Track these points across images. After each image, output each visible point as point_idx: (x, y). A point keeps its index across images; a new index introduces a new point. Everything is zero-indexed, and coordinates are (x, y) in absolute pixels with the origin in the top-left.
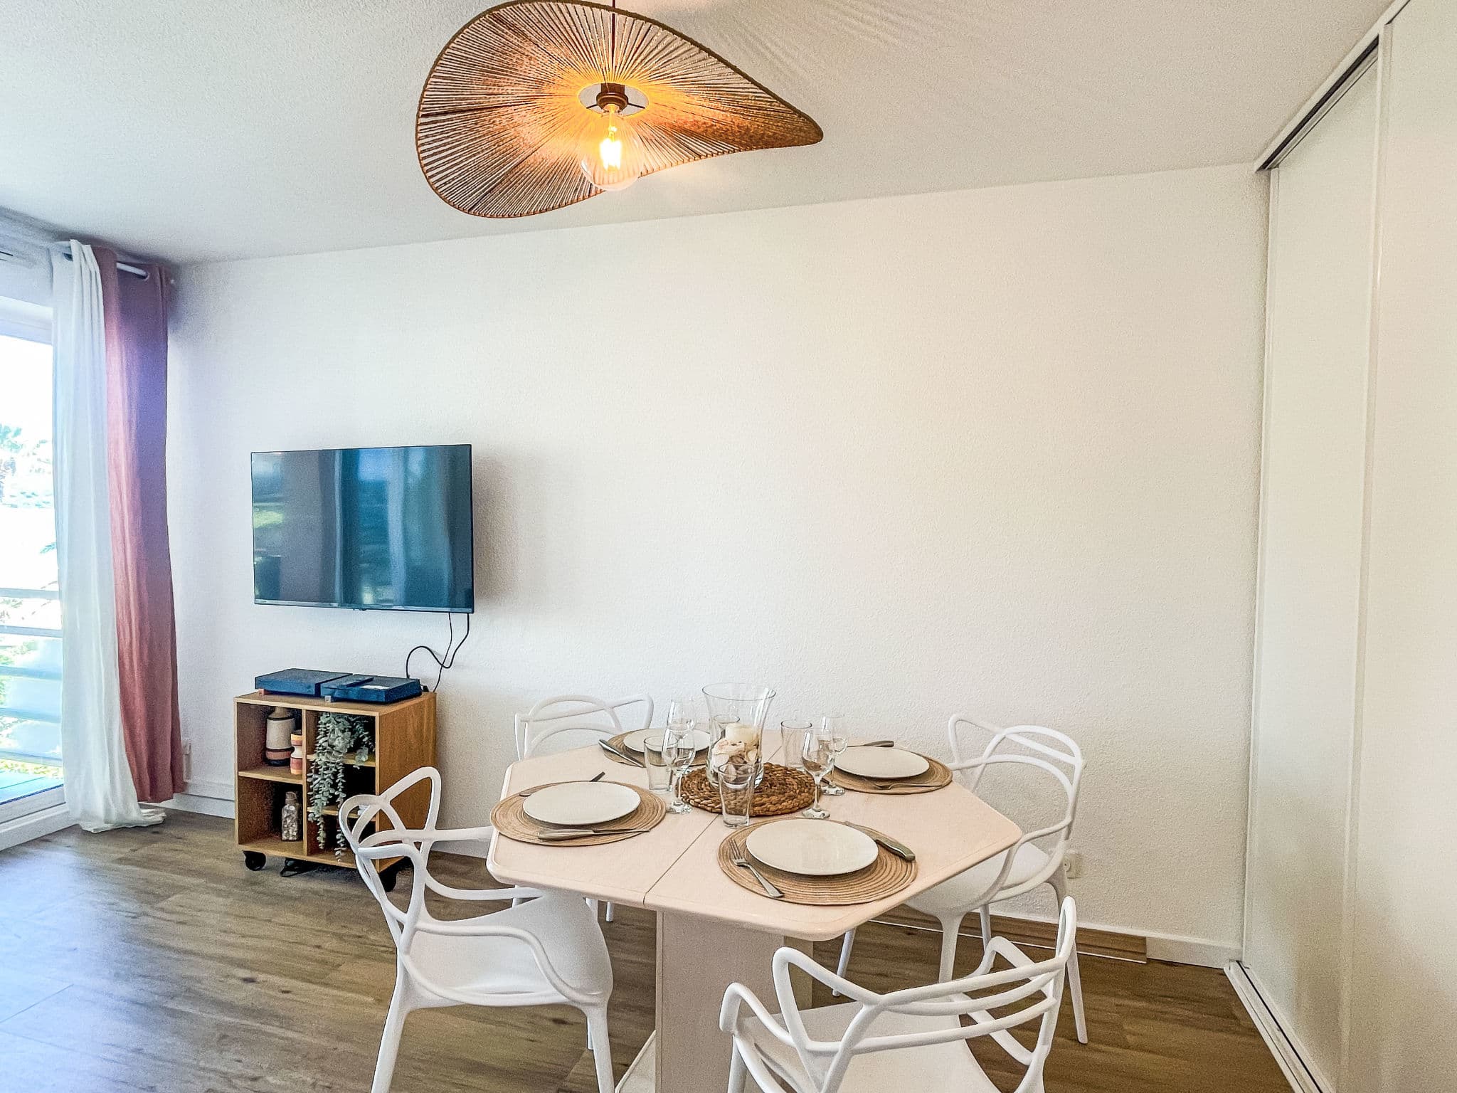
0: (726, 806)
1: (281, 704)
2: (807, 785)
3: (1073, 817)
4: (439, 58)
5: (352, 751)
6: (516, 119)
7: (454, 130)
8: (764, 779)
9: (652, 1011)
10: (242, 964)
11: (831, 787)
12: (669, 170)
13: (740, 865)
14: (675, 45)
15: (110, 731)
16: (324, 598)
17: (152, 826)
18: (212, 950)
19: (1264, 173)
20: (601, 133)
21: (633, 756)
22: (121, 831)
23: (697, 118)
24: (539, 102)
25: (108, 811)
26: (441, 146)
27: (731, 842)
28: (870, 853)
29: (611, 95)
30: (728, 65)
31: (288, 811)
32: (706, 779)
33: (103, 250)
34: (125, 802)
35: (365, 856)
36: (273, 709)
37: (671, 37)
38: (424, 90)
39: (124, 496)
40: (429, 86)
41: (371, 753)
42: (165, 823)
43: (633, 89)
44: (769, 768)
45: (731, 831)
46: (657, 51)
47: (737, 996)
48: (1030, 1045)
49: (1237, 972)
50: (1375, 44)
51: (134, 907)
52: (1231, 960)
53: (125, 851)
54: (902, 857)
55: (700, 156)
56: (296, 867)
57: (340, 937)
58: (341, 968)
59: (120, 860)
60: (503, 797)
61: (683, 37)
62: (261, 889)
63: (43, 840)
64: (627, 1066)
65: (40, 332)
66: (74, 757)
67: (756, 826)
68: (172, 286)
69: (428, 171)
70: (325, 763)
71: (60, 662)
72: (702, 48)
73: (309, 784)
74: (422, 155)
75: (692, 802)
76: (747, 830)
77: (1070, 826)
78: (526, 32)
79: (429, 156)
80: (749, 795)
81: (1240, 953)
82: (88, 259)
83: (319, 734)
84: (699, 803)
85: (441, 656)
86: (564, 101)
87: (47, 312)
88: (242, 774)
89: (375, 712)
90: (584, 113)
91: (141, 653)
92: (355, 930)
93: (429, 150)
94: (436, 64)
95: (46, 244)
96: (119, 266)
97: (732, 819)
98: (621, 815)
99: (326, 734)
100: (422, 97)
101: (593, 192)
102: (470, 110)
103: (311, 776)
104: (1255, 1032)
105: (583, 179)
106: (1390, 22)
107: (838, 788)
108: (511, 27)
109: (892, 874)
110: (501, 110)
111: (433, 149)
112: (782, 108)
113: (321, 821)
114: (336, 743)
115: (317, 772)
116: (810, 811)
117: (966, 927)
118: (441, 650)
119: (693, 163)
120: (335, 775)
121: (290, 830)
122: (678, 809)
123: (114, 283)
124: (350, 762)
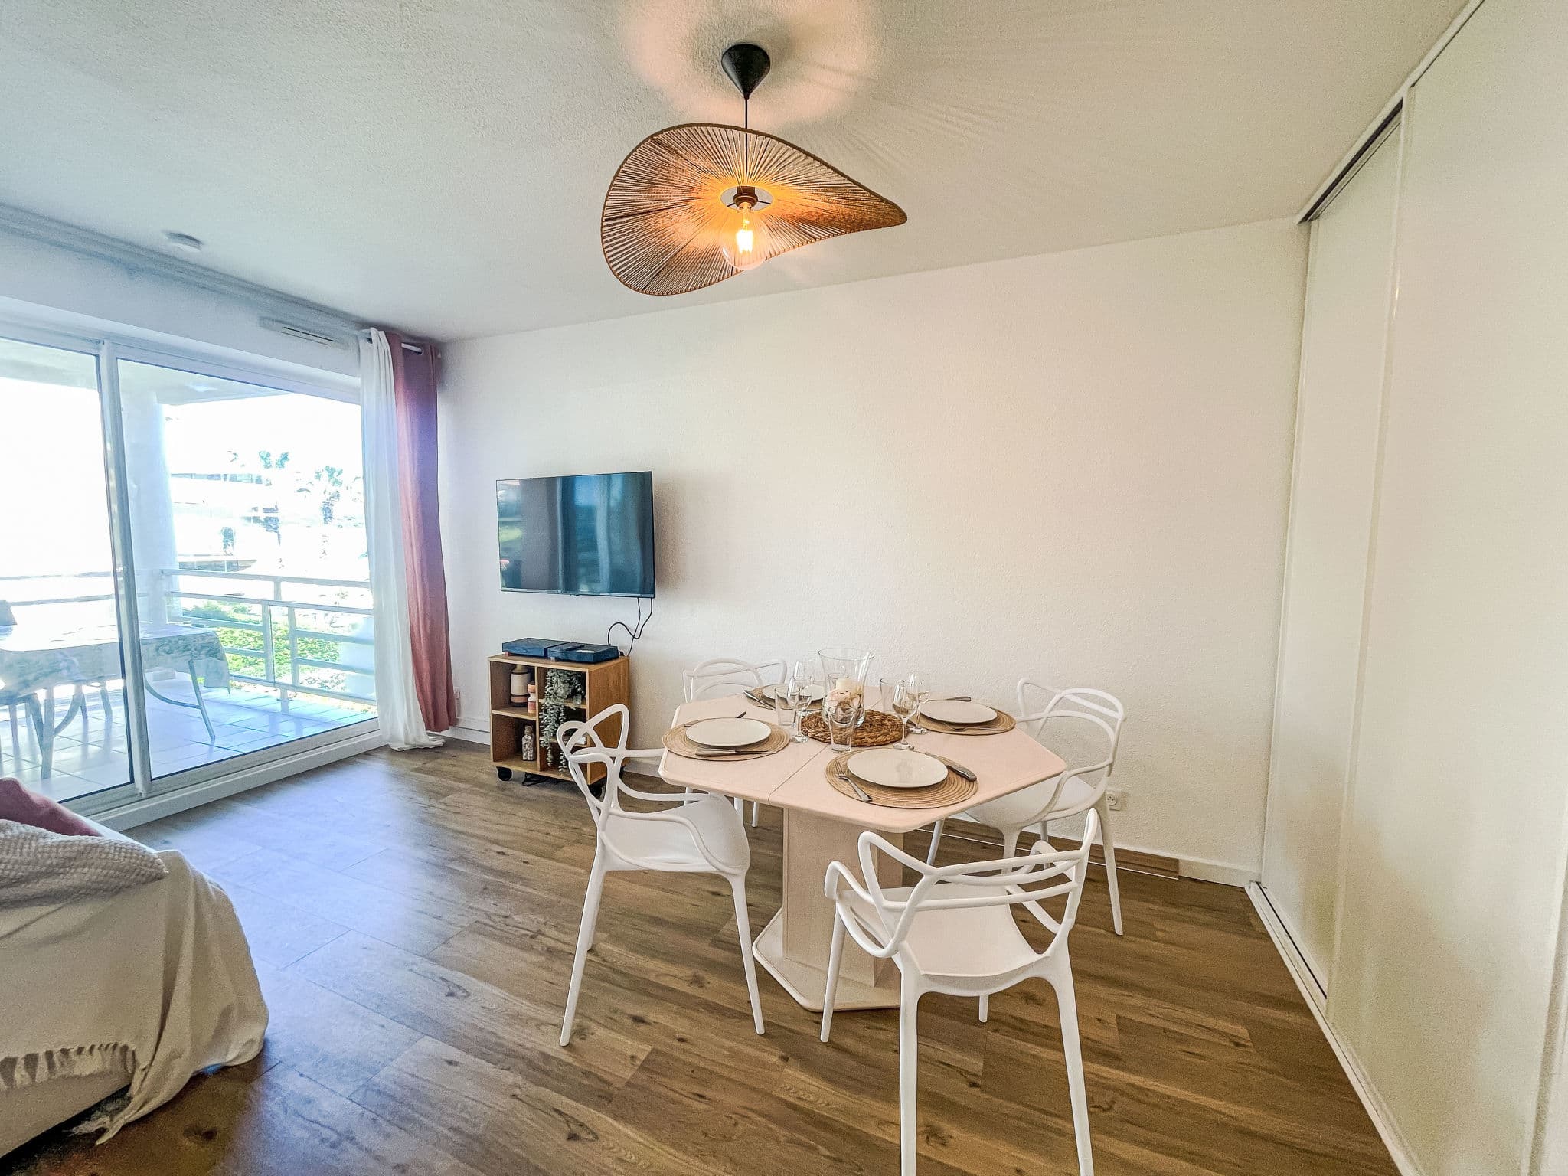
0: (834, 738)
1: (520, 662)
2: (897, 726)
3: (1114, 758)
4: (616, 176)
5: (570, 697)
6: (674, 218)
7: (629, 229)
8: (865, 721)
9: (780, 890)
10: (496, 842)
11: (916, 728)
12: (792, 252)
13: (841, 778)
14: (788, 154)
15: (406, 684)
16: (551, 587)
17: (436, 748)
18: (477, 832)
19: (1304, 226)
20: (738, 226)
21: (768, 702)
22: (415, 751)
23: (810, 209)
24: (690, 204)
25: (406, 735)
26: (619, 242)
27: (836, 763)
28: (942, 773)
29: (745, 195)
30: (829, 166)
31: (526, 740)
32: (821, 719)
33: (393, 334)
34: (418, 730)
35: (574, 762)
36: (515, 666)
37: (785, 147)
38: (606, 201)
39: (411, 509)
40: (609, 197)
41: (583, 699)
42: (445, 746)
43: (761, 189)
44: (871, 714)
45: (837, 755)
46: (775, 159)
47: (836, 870)
48: (1058, 917)
49: (1256, 891)
50: (1399, 108)
51: (423, 800)
52: (1251, 881)
53: (419, 764)
54: (967, 779)
55: (815, 239)
56: (531, 780)
57: (562, 828)
58: (564, 848)
59: (418, 770)
60: (673, 726)
61: (794, 147)
62: (509, 793)
63: (367, 754)
64: (764, 927)
65: (350, 395)
66: (383, 700)
67: (856, 752)
68: (439, 359)
69: (611, 261)
70: (552, 705)
71: (371, 633)
72: (808, 154)
73: (540, 720)
74: (606, 250)
75: (810, 735)
76: (848, 755)
77: (1111, 765)
78: (679, 151)
79: (611, 251)
80: (851, 731)
81: (1260, 875)
82: (382, 341)
83: (547, 684)
84: (814, 735)
85: (632, 630)
86: (710, 202)
87: (356, 381)
88: (494, 712)
89: (584, 669)
90: (725, 210)
91: (425, 626)
92: (574, 824)
93: (611, 246)
94: (614, 180)
95: (356, 333)
96: (404, 345)
97: (839, 747)
98: (757, 741)
99: (551, 683)
100: (605, 206)
101: (734, 272)
102: (639, 214)
103: (542, 715)
104: (1266, 936)
105: (725, 263)
106: (1413, 85)
107: (922, 729)
108: (667, 147)
109: (957, 789)
110: (662, 212)
111: (613, 244)
112: (873, 197)
113: (549, 747)
114: (559, 691)
115: (546, 712)
116: (899, 744)
117: (1022, 843)
118: (632, 626)
119: (810, 245)
120: (559, 713)
121: (528, 754)
122: (799, 739)
123: (400, 357)
124: (569, 705)
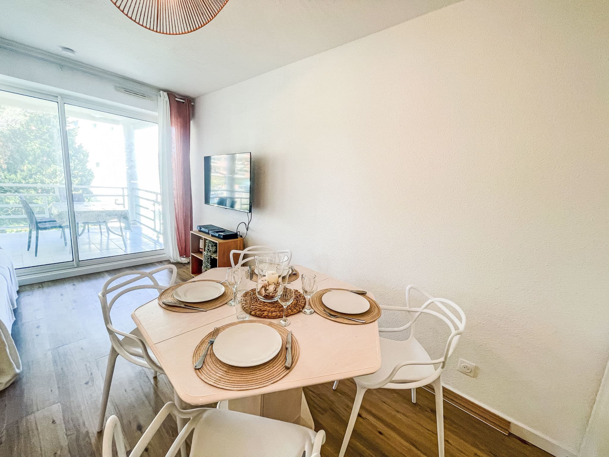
5: (214, 253)
13: (210, 342)
17: (182, 264)
22: (177, 263)
33: (171, 95)
34: (177, 256)
82: (165, 97)
87: (156, 114)
88: (192, 254)
89: (217, 241)
95: (155, 93)
96: (176, 99)
99: (208, 246)
123: (175, 105)
124: (212, 256)
